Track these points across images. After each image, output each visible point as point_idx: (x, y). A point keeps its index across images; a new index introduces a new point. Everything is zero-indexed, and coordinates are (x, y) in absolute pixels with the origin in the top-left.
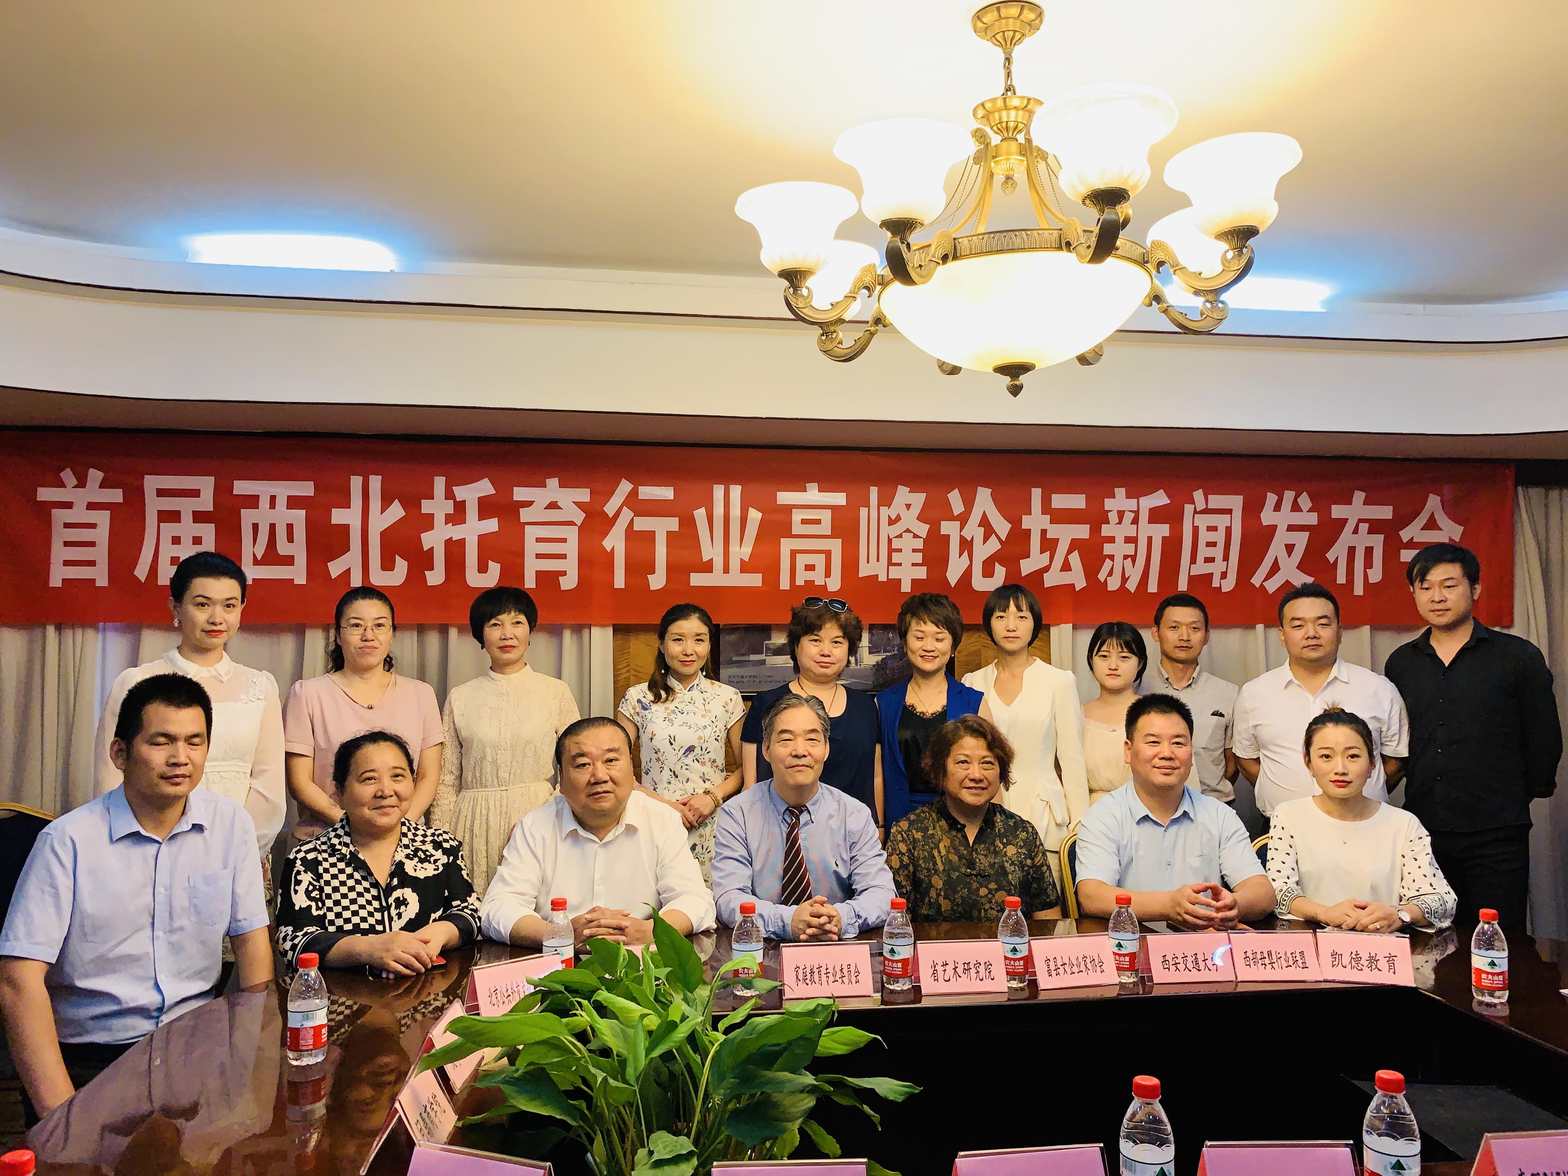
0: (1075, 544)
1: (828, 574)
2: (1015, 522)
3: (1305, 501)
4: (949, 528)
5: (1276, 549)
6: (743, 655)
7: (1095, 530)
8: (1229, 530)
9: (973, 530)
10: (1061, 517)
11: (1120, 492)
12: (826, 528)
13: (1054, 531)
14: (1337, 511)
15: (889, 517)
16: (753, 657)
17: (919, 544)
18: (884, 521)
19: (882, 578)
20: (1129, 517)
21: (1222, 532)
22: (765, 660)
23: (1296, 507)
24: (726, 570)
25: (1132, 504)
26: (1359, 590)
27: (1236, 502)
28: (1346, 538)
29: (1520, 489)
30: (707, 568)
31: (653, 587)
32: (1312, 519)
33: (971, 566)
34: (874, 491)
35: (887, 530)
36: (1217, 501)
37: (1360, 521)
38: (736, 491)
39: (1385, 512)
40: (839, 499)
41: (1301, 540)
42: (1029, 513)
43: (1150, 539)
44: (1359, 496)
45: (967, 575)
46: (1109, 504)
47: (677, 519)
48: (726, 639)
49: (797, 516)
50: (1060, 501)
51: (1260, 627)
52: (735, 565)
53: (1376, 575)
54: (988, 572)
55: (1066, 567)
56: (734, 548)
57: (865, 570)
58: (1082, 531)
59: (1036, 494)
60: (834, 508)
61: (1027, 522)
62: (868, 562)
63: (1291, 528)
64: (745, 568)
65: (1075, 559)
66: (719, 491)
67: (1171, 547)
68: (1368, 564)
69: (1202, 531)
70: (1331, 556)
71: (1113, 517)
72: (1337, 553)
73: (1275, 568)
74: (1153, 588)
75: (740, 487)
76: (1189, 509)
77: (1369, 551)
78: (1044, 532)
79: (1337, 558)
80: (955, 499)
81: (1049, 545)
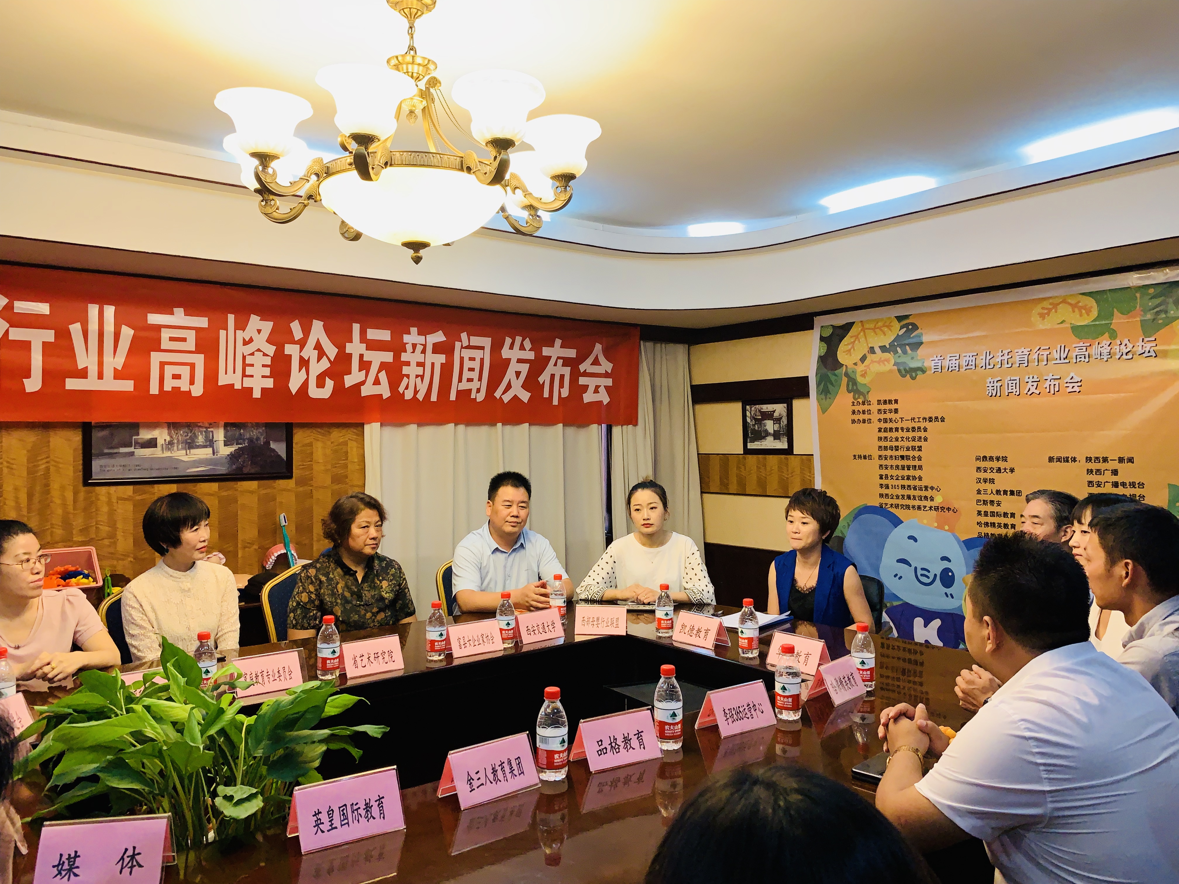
0: (383, 366)
1: (192, 382)
2: (341, 348)
3: (528, 344)
4: (291, 349)
5: (510, 374)
6: (112, 448)
7: (397, 357)
8: (482, 360)
9: (310, 352)
10: (374, 346)
11: (414, 330)
12: (191, 345)
13: (369, 356)
14: (546, 351)
15: (244, 339)
16: (123, 450)
17: (268, 361)
18: (240, 342)
19: (238, 386)
20: (419, 348)
21: (478, 361)
22: (134, 452)
23: (522, 348)
24: (100, 376)
25: (421, 339)
26: (555, 402)
27: (486, 342)
28: (550, 369)
29: (642, 342)
30: (83, 374)
31: (28, 389)
32: (531, 355)
33: (307, 379)
34: (231, 318)
35: (241, 349)
36: (476, 341)
37: (558, 358)
38: (110, 311)
39: (572, 353)
40: (202, 322)
41: (524, 368)
42: (351, 341)
43: (433, 364)
44: (558, 342)
45: (305, 385)
46: (406, 338)
47: (53, 331)
48: (97, 435)
49: (165, 334)
50: (373, 334)
51: (499, 425)
52: (109, 372)
53: (565, 393)
54: (321, 384)
55: (377, 382)
56: (108, 358)
57: (223, 380)
58: (388, 357)
59: (356, 328)
60: (198, 330)
61: (349, 348)
62: (226, 374)
63: (520, 361)
64: (118, 375)
65: (383, 376)
66: (93, 310)
67: (447, 370)
68: (561, 386)
69: (466, 360)
70: (541, 380)
71: (409, 348)
72: (544, 378)
73: (509, 387)
74: (434, 398)
75: (114, 307)
76: (458, 345)
77: (562, 377)
78: (361, 356)
79: (544, 382)
80: (296, 327)
81: (365, 366)
